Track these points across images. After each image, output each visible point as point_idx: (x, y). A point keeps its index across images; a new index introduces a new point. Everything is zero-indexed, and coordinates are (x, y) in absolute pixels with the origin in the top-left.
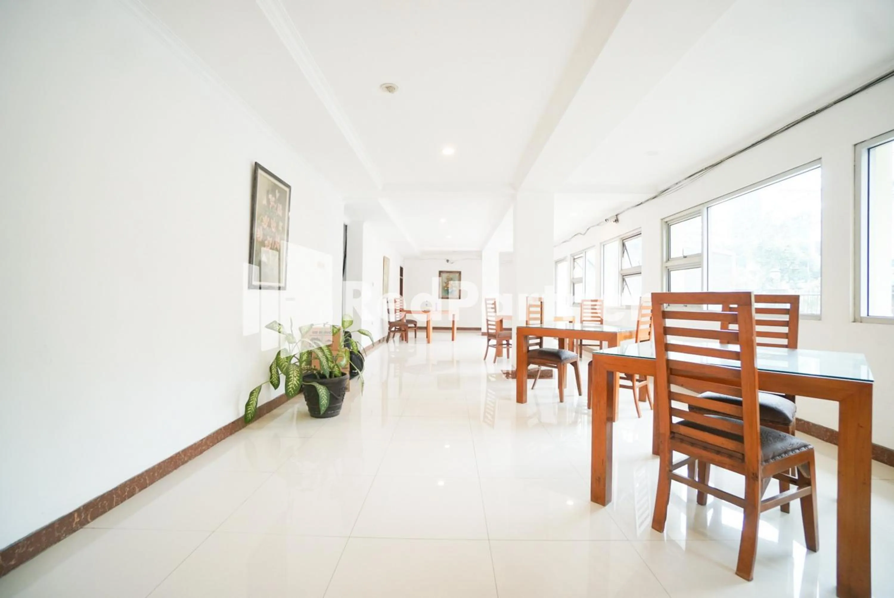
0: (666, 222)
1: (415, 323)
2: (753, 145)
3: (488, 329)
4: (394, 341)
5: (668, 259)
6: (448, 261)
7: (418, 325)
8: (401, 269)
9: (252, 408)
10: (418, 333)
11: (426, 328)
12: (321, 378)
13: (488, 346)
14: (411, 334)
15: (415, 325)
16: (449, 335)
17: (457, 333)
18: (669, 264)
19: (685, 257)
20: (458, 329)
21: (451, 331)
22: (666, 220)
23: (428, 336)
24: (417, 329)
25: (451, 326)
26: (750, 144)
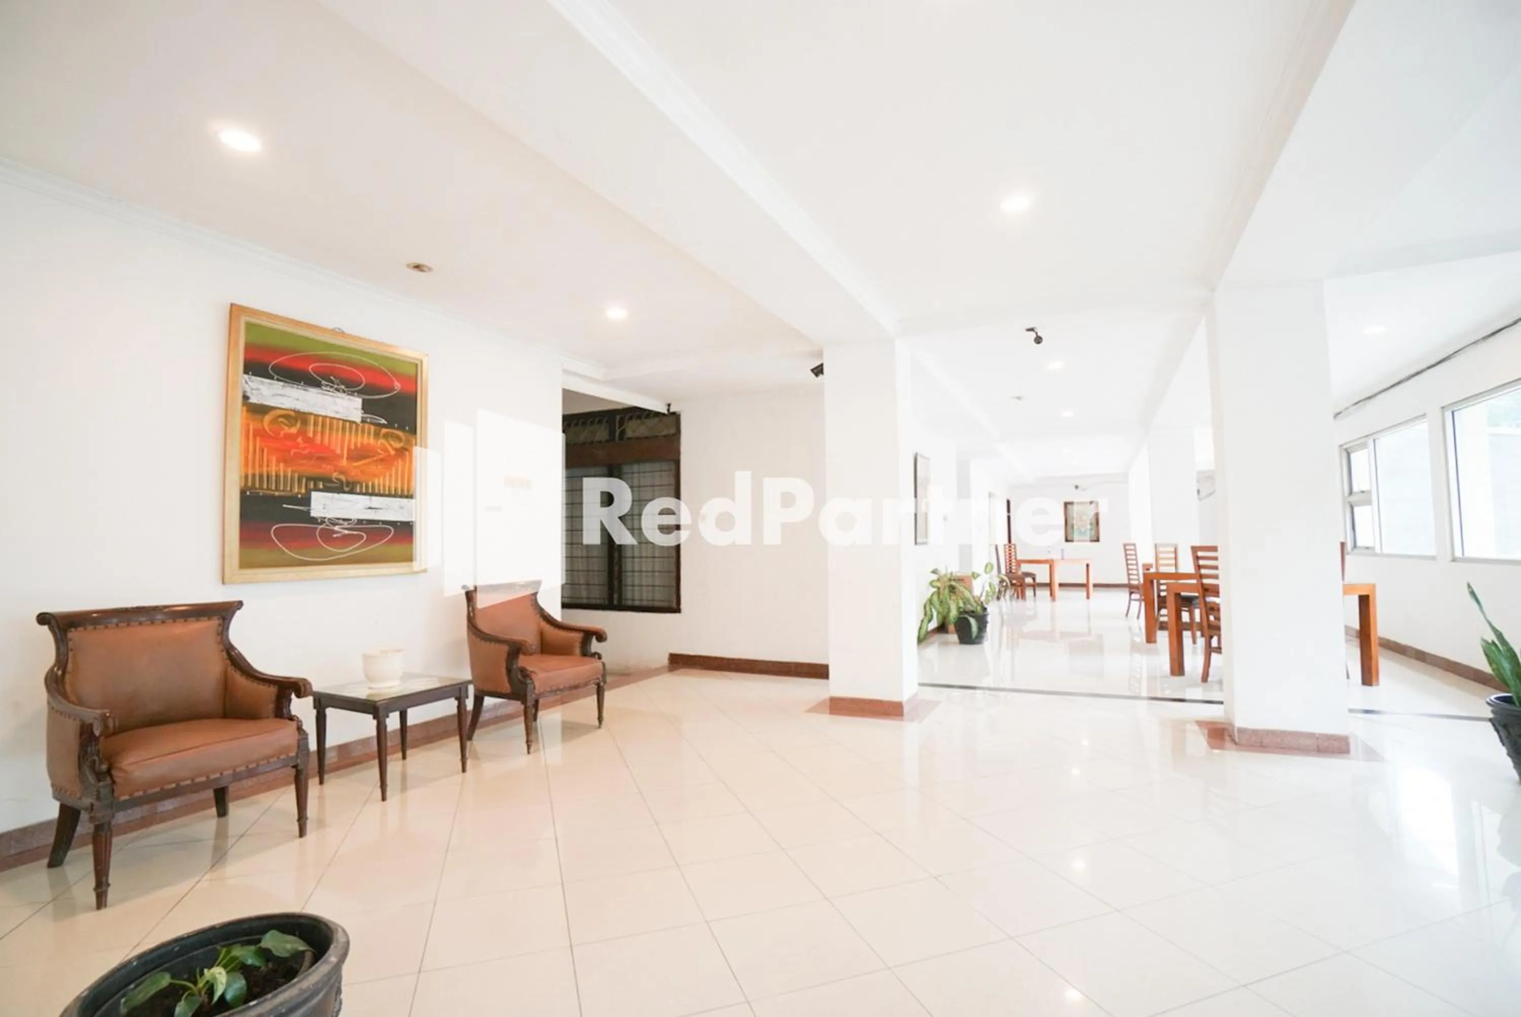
0: (1346, 449)
1: (1033, 576)
2: (1393, 386)
3: (1129, 579)
4: (1005, 600)
5: (1351, 492)
6: (1077, 487)
7: (1038, 580)
8: (1008, 502)
9: (923, 631)
10: (1038, 592)
11: (1049, 585)
12: (972, 613)
13: (1130, 600)
14: (1029, 593)
15: (1034, 579)
16: (1082, 593)
17: (1094, 590)
18: (1353, 499)
19: (1363, 492)
20: (1095, 586)
21: (1084, 589)
22: (1345, 447)
23: (1051, 594)
24: (1035, 586)
25: (1084, 581)
26: (1389, 385)
